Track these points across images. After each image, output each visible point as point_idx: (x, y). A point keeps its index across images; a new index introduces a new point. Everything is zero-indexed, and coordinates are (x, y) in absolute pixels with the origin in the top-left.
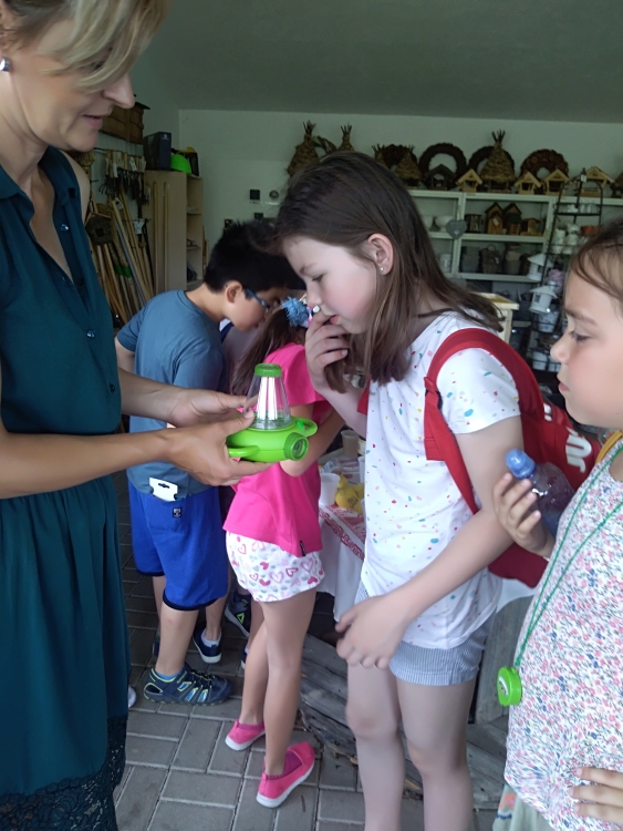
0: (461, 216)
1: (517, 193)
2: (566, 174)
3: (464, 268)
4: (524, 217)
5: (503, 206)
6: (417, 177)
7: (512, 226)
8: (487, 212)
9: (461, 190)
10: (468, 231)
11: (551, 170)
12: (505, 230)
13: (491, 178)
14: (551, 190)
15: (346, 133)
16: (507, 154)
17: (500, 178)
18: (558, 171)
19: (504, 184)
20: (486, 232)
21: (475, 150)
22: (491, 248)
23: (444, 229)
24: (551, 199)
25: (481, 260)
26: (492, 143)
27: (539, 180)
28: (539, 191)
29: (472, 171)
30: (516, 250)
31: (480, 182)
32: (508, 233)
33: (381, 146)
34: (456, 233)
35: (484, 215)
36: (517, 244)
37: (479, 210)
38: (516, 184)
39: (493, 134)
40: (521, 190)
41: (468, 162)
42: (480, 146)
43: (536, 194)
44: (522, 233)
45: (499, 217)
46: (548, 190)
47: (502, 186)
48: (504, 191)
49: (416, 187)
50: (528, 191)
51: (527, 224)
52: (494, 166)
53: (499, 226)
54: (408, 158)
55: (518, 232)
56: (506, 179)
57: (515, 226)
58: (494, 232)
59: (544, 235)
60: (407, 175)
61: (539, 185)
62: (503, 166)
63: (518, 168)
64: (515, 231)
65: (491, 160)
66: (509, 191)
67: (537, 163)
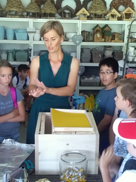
0: (79, 33)
1: (108, 20)
2: (133, 9)
3: (83, 61)
4: (112, 31)
5: (101, 27)
6: (54, 12)
7: (107, 37)
8: (93, 29)
9: (79, 19)
10: (84, 41)
11: (126, 7)
12: (103, 39)
13: (94, 12)
14: (126, 18)
17: (99, 12)
18: (129, 8)
19: (101, 15)
20: (93, 41)
23: (71, 40)
24: (126, 23)
25: (92, 56)
27: (119, 12)
28: (120, 19)
29: (84, 9)
30: (110, 50)
31: (89, 14)
32: (105, 41)
34: (78, 42)
35: (92, 32)
36: (110, 47)
37: (89, 29)
38: (108, 15)
40: (111, 18)
41: (82, 3)
43: (118, 20)
44: (112, 41)
45: (99, 33)
46: (125, 18)
47: (100, 16)
48: (101, 19)
49: (55, 18)
50: (114, 19)
51: (115, 35)
52: (95, 5)
53: (100, 37)
54: (49, 2)
55: (110, 40)
56: (102, 13)
57: (109, 37)
58: (98, 41)
59: (123, 42)
60: (48, 11)
61: (120, 16)
62: (99, 6)
63: (108, 6)
64: (108, 40)
65: (93, 2)
66: (104, 19)
67: (118, 3)
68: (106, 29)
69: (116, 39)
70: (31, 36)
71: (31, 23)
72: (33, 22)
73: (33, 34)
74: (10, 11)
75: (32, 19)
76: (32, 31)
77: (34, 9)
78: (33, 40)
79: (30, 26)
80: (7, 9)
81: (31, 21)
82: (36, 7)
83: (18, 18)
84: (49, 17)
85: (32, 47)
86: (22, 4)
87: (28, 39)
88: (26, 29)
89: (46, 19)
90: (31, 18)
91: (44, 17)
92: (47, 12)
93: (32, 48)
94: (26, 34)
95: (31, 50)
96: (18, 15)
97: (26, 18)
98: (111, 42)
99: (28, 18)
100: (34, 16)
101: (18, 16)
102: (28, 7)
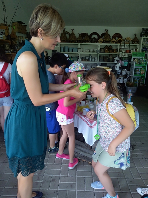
0: (99, 49)
1: (111, 43)
2: (122, 39)
3: (100, 60)
4: (113, 48)
5: (108, 46)
6: (89, 40)
7: (110, 51)
8: (105, 48)
9: (99, 43)
10: (101, 52)
11: (119, 38)
12: (109, 52)
13: (105, 40)
14: (119, 43)
15: (73, 30)
16: (109, 34)
17: (107, 40)
18: (120, 38)
19: (108, 41)
20: (105, 52)
21: (102, 34)
22: (106, 56)
23: (95, 52)
24: (119, 44)
25: (104, 59)
26: (105, 32)
27: (116, 40)
28: (116, 43)
29: (101, 39)
30: (112, 56)
31: (103, 41)
32: (110, 52)
33: (81, 33)
34: (98, 52)
35: (104, 48)
36: (112, 55)
38: (111, 41)
39: (106, 30)
40: (112, 43)
44: (113, 52)
45: (107, 49)
48: (109, 43)
49: (89, 42)
50: (114, 43)
51: (114, 50)
54: (87, 36)
56: (109, 40)
59: (117, 53)
60: (87, 40)
61: (116, 41)
62: (108, 37)
63: (111, 38)
65: (105, 36)
67: (115, 36)
70: (79, 50)
73: (80, 49)
74: (71, 40)
76: (80, 48)
77: (81, 39)
78: (80, 52)
79: (79, 46)
80: (70, 39)
81: (79, 44)
84: (87, 42)
85: (79, 55)
86: (76, 37)
87: (78, 52)
91: (85, 42)
94: (77, 49)
95: (79, 56)
96: (74, 42)
97: (77, 43)
100: (80, 42)
102: (78, 38)
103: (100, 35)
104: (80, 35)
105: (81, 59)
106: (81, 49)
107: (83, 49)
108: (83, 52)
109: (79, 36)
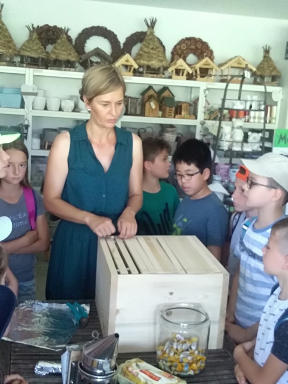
1: (170, 77)
4: (176, 99)
5: (157, 89)
6: (73, 59)
8: (143, 94)
10: (126, 114)
12: (160, 113)
13: (145, 62)
14: (201, 77)
16: (158, 39)
17: (155, 63)
18: (207, 59)
19: (159, 69)
20: (143, 115)
21: (128, 34)
22: (149, 131)
24: (201, 84)
26: (145, 29)
27: (189, 65)
28: (190, 77)
29: (127, 56)
30: (172, 132)
31: (136, 67)
32: (163, 116)
33: (35, 26)
35: (140, 98)
36: (172, 126)
37: (135, 92)
38: (170, 70)
39: (146, 21)
40: (174, 76)
41: (122, 46)
42: (133, 32)
43: (187, 79)
44: (176, 116)
45: (154, 100)
46: (199, 76)
47: (157, 71)
48: (159, 76)
49: (74, 69)
50: (180, 77)
51: (181, 107)
52: (147, 51)
53: (155, 109)
54: (63, 40)
55: (173, 115)
56: (160, 64)
57: (171, 109)
58: (151, 115)
59: (196, 118)
60: (63, 57)
61: (190, 71)
62: (155, 52)
63: (168, 54)
64: (170, 114)
65: (144, 45)
66: (163, 76)
67: (185, 50)
68: (166, 94)
69: (183, 113)
70: (28, 100)
71: (29, 77)
72: (34, 76)
73: (31, 98)
75: (32, 70)
76: (31, 91)
77: (35, 50)
78: (33, 109)
79: (27, 83)
81: (30, 73)
82: (40, 48)
83: (4, 65)
84: (65, 67)
85: (29, 121)
86: (12, 40)
87: (22, 106)
88: (20, 89)
89: (58, 70)
90: (29, 68)
91: (54, 66)
92: (60, 58)
93: (31, 124)
94: (19, 97)
95: (27, 127)
96: (6, 61)
97: (20, 66)
98: (174, 117)
99: (23, 67)
100: (35, 65)
101: (5, 63)
102: (25, 46)
103: (122, 39)
104: (35, 35)
105: (37, 142)
106: (36, 94)
107: (45, 96)
108: (46, 109)
109: (31, 36)
